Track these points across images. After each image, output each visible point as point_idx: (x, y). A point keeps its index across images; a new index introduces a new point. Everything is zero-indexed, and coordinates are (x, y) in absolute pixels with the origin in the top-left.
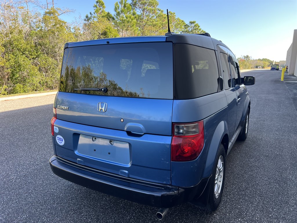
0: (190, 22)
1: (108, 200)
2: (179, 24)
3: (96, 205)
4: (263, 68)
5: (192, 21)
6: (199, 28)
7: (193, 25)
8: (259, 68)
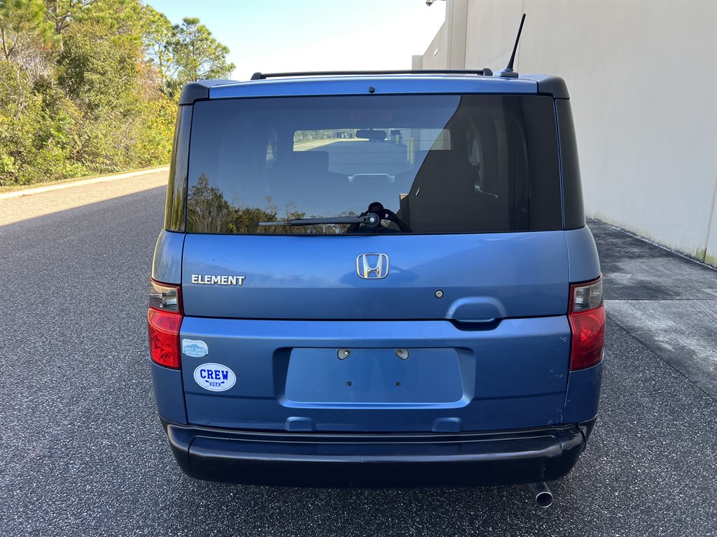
0: (185, 21)
1: (322, 505)
2: (154, 22)
3: (306, 529)
4: (351, 138)
5: (191, 17)
6: (211, 37)
7: (193, 28)
8: (345, 137)
